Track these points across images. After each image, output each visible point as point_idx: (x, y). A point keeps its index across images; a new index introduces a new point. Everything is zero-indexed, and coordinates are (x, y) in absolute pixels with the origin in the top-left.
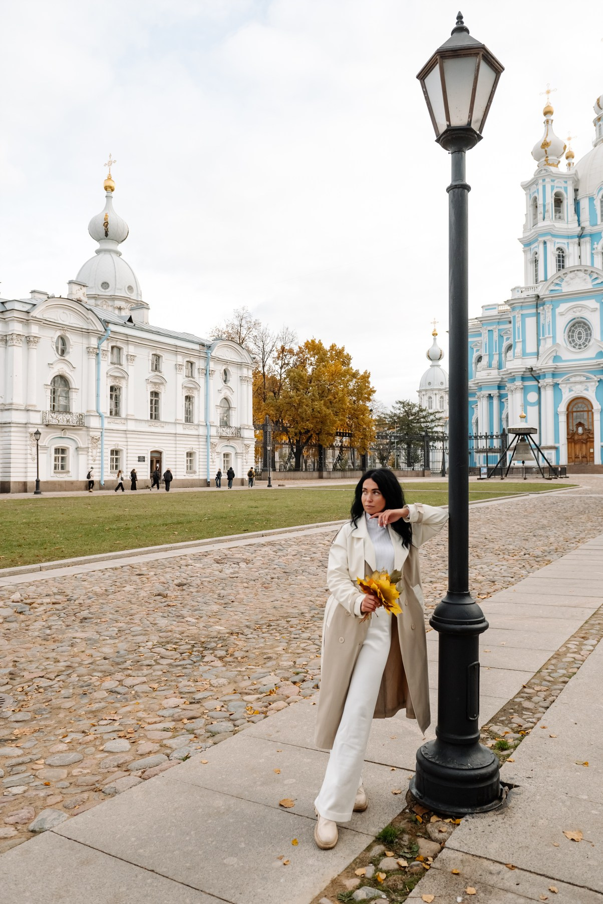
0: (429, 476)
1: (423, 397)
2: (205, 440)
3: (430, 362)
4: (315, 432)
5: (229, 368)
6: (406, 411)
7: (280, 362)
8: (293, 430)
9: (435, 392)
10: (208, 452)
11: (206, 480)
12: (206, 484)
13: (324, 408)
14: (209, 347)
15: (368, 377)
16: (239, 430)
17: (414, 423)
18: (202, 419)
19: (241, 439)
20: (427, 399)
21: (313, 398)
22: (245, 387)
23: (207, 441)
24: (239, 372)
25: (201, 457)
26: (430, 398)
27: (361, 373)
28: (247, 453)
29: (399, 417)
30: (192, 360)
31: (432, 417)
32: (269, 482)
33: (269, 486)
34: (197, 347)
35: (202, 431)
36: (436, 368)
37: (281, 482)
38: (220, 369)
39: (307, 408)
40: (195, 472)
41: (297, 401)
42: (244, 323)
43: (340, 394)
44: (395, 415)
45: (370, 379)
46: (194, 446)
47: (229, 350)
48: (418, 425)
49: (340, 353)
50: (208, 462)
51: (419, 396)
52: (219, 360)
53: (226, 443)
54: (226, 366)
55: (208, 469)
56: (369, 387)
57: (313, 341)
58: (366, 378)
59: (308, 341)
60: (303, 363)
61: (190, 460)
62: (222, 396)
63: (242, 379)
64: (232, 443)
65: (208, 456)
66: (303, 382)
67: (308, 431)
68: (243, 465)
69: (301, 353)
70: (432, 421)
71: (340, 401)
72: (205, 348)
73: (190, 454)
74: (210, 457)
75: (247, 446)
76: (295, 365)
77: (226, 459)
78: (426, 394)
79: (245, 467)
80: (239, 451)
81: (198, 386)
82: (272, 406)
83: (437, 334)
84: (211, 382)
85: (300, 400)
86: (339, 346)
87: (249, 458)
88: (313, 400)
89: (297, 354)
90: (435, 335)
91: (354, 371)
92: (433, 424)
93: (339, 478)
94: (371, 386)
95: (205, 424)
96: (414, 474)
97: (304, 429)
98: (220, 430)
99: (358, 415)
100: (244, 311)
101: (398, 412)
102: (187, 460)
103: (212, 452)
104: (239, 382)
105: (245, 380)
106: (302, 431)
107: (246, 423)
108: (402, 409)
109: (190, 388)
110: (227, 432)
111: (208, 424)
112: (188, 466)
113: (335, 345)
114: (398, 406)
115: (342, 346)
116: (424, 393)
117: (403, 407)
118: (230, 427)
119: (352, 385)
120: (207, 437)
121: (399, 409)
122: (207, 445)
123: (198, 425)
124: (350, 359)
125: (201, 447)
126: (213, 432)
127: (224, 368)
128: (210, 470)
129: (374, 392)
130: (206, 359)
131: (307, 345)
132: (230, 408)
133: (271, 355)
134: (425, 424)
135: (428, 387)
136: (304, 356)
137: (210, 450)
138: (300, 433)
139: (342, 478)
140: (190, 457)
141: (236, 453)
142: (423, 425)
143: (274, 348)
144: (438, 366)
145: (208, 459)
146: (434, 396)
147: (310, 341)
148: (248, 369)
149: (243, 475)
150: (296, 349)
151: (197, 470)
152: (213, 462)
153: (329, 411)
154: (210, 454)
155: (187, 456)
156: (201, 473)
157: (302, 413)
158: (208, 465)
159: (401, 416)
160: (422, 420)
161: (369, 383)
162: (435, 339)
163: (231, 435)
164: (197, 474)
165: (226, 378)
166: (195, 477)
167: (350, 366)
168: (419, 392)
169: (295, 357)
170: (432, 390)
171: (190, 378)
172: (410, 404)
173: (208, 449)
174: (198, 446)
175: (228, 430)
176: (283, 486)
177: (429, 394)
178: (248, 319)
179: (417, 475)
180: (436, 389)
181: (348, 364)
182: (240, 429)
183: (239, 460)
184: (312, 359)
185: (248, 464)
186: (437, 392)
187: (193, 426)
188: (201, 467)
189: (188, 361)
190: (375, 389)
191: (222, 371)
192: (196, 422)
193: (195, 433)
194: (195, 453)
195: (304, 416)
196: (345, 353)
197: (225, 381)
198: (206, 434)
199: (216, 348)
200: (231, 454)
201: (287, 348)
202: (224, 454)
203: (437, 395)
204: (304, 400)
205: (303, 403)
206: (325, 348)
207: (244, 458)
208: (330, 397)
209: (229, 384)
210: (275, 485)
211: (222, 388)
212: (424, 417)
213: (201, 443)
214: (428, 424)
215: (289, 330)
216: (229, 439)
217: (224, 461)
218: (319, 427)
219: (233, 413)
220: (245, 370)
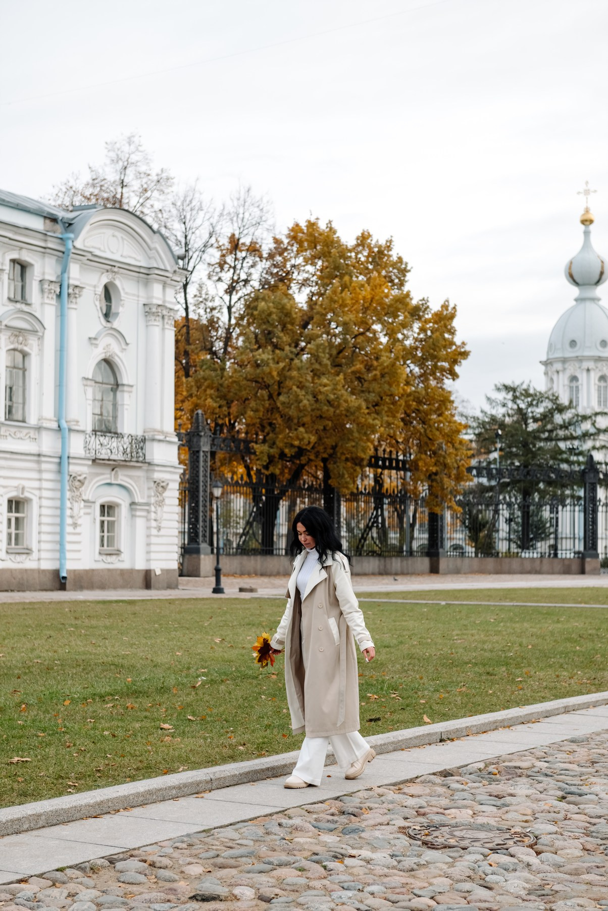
0: (595, 572)
1: (555, 377)
2: (53, 467)
3: (575, 291)
4: (317, 454)
5: (117, 283)
6: (520, 410)
7: (227, 276)
8: (265, 448)
9: (585, 365)
10: (62, 499)
11: (56, 572)
12: (57, 585)
13: (345, 393)
14: (68, 225)
15: (452, 317)
16: (141, 442)
17: (541, 440)
18: (49, 412)
19: (145, 466)
20: (567, 382)
21: (317, 366)
22: (156, 331)
23: (60, 472)
24: (142, 292)
25: (45, 511)
26: (574, 378)
27: (435, 306)
28: (160, 503)
29: (502, 425)
30: (26, 256)
31: (587, 426)
32: (218, 581)
33: (218, 590)
34: (38, 224)
35: (48, 444)
36: (588, 304)
37: (247, 582)
38: (94, 282)
39: (301, 393)
40: (28, 552)
41: (275, 374)
42: (129, 178)
43: (386, 359)
44: (493, 419)
45: (456, 323)
46: (27, 484)
47: (119, 234)
48: (550, 445)
49: (379, 256)
50: (62, 525)
51: (546, 373)
52: (93, 260)
53: (106, 476)
54: (110, 275)
55: (61, 543)
56: (452, 343)
57: (312, 225)
58: (445, 318)
59: (297, 225)
60: (284, 279)
61: (17, 519)
62: (99, 354)
63: (150, 311)
64: (123, 477)
65: (62, 508)
66: (289, 326)
67: (301, 452)
68: (148, 536)
69: (281, 254)
70: (586, 435)
71: (383, 376)
72: (59, 227)
73: (15, 505)
74: (68, 512)
75: (161, 486)
76: (264, 283)
77: (106, 518)
78: (564, 369)
79: (154, 540)
80: (139, 499)
81: (38, 327)
82: (210, 387)
83: (591, 222)
84: (73, 316)
85: (281, 373)
86: (379, 238)
87: (165, 516)
88: (316, 374)
89: (271, 256)
90: (586, 222)
91: (414, 302)
92: (589, 444)
93: (373, 574)
94: (458, 340)
95: (54, 425)
96: (558, 566)
97: (292, 446)
98: (94, 442)
99: (427, 413)
100: (133, 147)
101: (499, 412)
102: (9, 520)
103: (73, 499)
104: (142, 319)
105: (155, 314)
106: (287, 451)
107: (158, 426)
108: (510, 404)
109: (21, 331)
110: (113, 448)
111: (64, 425)
112: (10, 535)
113: (369, 236)
114: (501, 396)
115: (388, 237)
116: (558, 366)
117: (515, 399)
118: (118, 435)
119: (412, 335)
120: (62, 461)
121: (504, 405)
122: (61, 481)
123: (39, 429)
124: (404, 271)
125: (46, 485)
126: (76, 446)
127: (105, 280)
128: (68, 547)
129: (465, 355)
130: (63, 256)
131: (295, 234)
132: (117, 385)
133: (205, 256)
134: (569, 444)
135: (570, 353)
136: (286, 260)
137: (68, 494)
138: (282, 455)
139: (381, 574)
140: (17, 511)
141: (133, 504)
142: (562, 445)
143: (213, 240)
144: (595, 300)
145: (62, 516)
146: (585, 373)
147: (303, 225)
148: (165, 285)
149: (148, 560)
150: (267, 246)
151: (35, 547)
152: (75, 525)
153: (354, 401)
154: (68, 504)
155: (10, 510)
156: (44, 555)
157: (288, 405)
158: (62, 534)
159: (508, 420)
160: (561, 433)
161: (452, 332)
162: (587, 234)
163: (120, 457)
164: (35, 555)
165: (109, 308)
166: (29, 563)
167: (406, 289)
168: (547, 363)
169: (266, 264)
170: (580, 359)
171: (18, 306)
172: (531, 391)
173: (62, 491)
174: (36, 484)
175: (114, 443)
176: (251, 590)
177: (571, 369)
178: (143, 168)
179: (566, 570)
180: (589, 358)
181: (402, 284)
182: (144, 440)
183: (140, 523)
184: (310, 268)
185: (162, 532)
186: (591, 365)
187: (25, 431)
188: (44, 537)
189: (14, 261)
190: (467, 348)
191: (100, 290)
192: (32, 420)
193: (30, 447)
194: (28, 501)
195: (292, 412)
196: (394, 255)
197: (107, 315)
198: (59, 451)
199: (87, 228)
200: (118, 505)
201: (246, 240)
202: (102, 507)
203: (592, 374)
204: (294, 373)
205: (291, 378)
206: (344, 240)
207: (153, 516)
208: (359, 366)
209: (116, 324)
210: (231, 587)
211: (99, 333)
212: (565, 426)
213: (46, 476)
214: (576, 443)
215: (252, 193)
216: (114, 466)
217: (102, 522)
218: (330, 442)
219: (126, 399)
220: (157, 288)
